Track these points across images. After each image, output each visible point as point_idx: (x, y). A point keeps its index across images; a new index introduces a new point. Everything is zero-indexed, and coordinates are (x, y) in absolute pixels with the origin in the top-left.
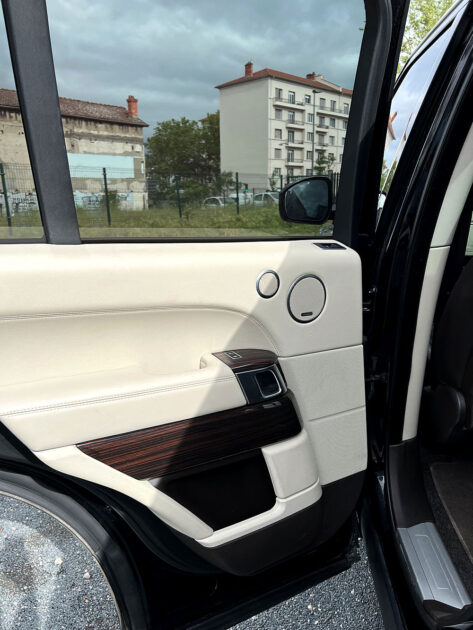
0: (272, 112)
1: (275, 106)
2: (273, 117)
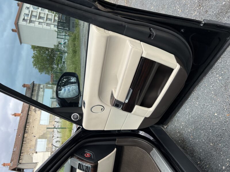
0: (32, 25)
1: (29, 23)
2: (34, 24)
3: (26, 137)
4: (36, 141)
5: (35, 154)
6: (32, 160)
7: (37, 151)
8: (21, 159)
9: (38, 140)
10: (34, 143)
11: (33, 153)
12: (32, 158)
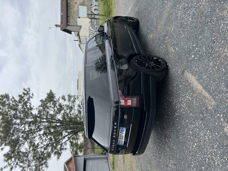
3: (69, 3)
4: (78, 7)
5: (78, 19)
6: (77, 24)
7: (80, 16)
8: (68, 22)
9: (80, 7)
10: (77, 10)
11: (77, 18)
12: (77, 22)
